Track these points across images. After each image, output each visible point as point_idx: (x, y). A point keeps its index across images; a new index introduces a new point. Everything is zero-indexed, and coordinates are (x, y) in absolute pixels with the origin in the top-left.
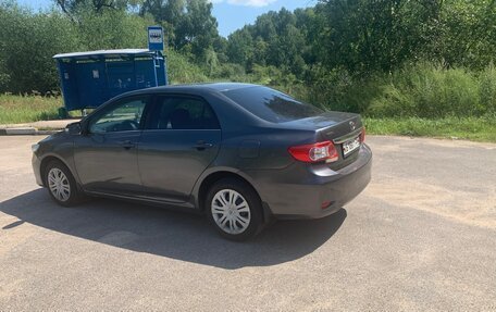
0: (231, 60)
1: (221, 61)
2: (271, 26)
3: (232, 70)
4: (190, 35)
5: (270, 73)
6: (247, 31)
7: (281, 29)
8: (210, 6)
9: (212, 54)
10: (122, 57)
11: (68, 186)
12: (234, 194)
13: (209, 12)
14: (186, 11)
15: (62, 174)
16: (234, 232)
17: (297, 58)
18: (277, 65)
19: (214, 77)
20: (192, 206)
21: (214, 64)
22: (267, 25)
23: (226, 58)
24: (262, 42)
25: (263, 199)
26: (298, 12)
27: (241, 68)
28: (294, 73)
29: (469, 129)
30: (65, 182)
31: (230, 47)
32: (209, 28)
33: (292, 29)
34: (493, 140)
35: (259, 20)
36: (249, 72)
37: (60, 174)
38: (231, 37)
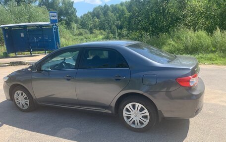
0: (82, 28)
1: (78, 28)
2: (100, 12)
3: (83, 32)
4: (64, 16)
5: (101, 34)
6: (89, 14)
7: (105, 13)
8: (73, 3)
9: (74, 25)
10: (37, 27)
11: (28, 100)
12: (139, 105)
13: (72, 5)
14: (61, 5)
15: (24, 94)
16: (138, 127)
17: (113, 27)
18: (104, 30)
19: (75, 35)
20: (110, 112)
21: (75, 29)
22: (98, 12)
23: (80, 27)
24: (96, 19)
25: (159, 109)
26: (112, 6)
27: (88, 31)
28: (112, 33)
29: (211, 59)
30: (26, 99)
31: (82, 22)
32: (73, 13)
33: (110, 13)
34: (224, 64)
35: (95, 9)
36: (91, 33)
37: (22, 94)
38: (81, 17)
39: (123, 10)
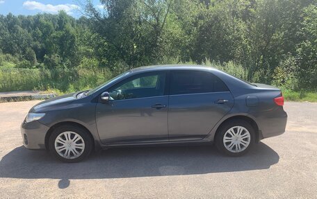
11: (83, 144)
15: (76, 135)
25: (260, 128)
30: (78, 142)
37: (73, 136)
39: (48, 27)
